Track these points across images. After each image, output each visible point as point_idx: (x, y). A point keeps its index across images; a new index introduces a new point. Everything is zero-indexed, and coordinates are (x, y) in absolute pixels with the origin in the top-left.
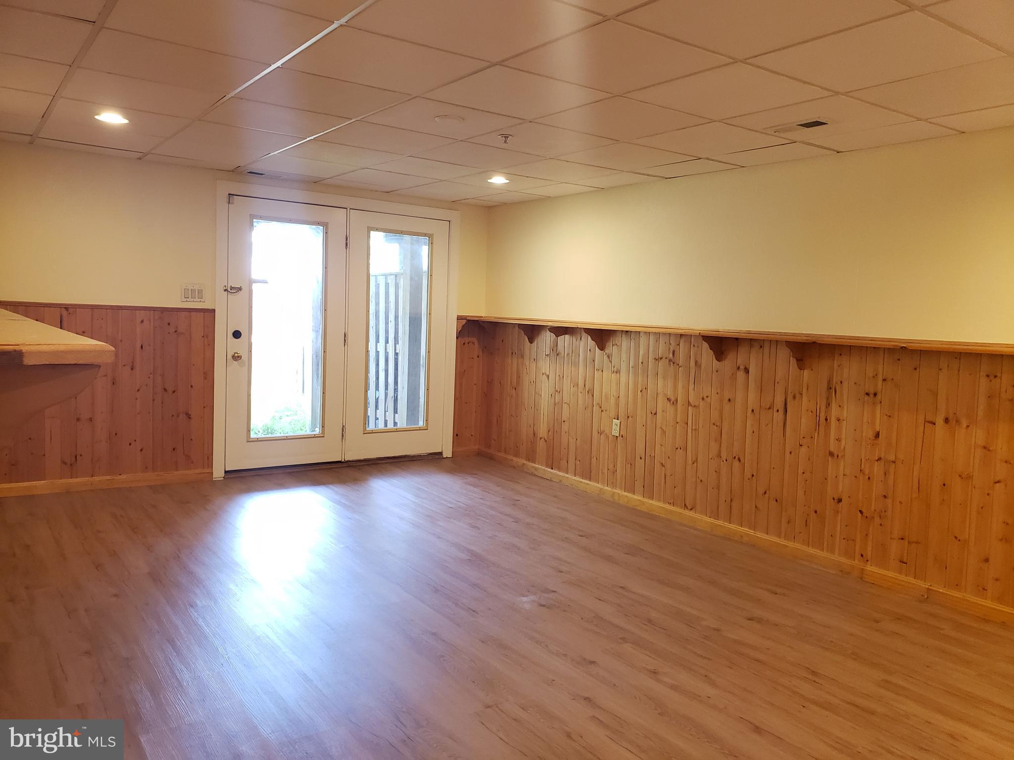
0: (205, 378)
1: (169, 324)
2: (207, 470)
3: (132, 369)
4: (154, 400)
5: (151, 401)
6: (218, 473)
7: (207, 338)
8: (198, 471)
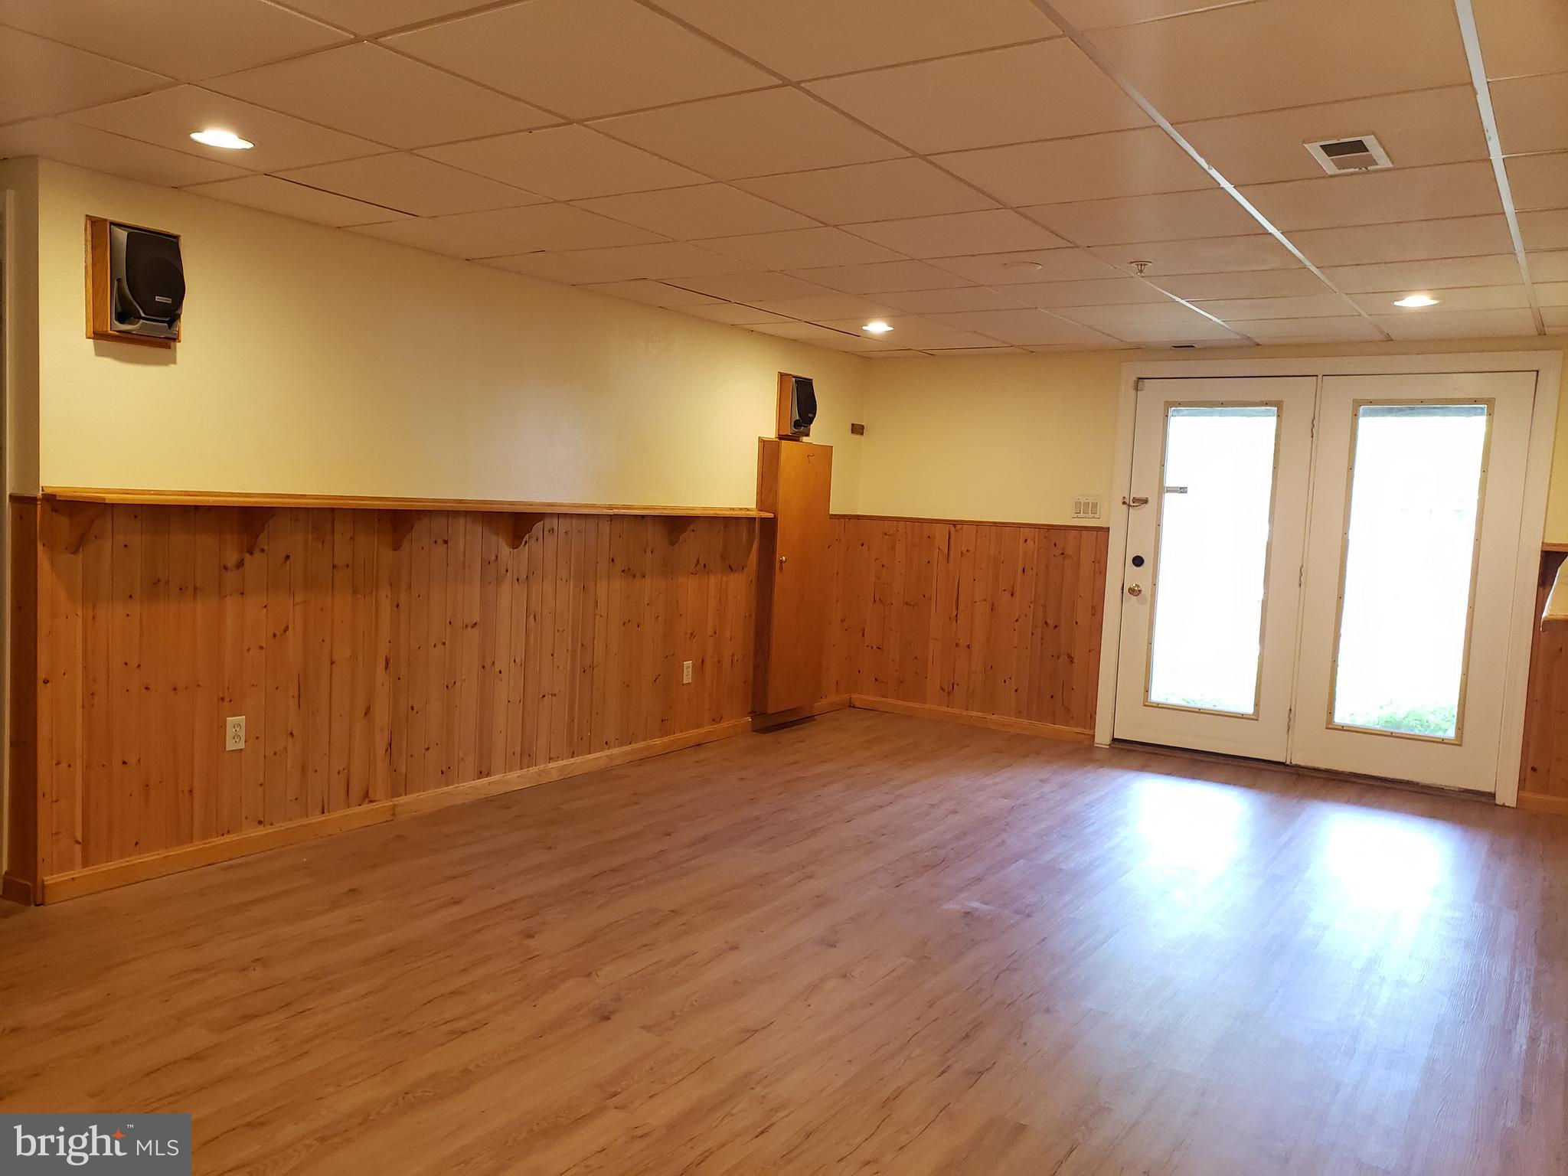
0: (1093, 615)
1: (1055, 545)
2: (1088, 731)
3: (1012, 595)
4: (1033, 634)
5: (1030, 634)
6: (1102, 738)
7: (1099, 563)
8: (1076, 730)
